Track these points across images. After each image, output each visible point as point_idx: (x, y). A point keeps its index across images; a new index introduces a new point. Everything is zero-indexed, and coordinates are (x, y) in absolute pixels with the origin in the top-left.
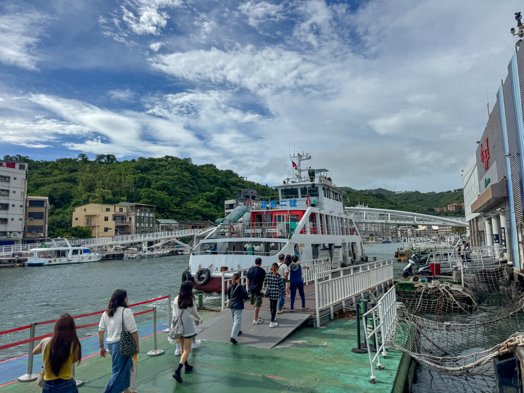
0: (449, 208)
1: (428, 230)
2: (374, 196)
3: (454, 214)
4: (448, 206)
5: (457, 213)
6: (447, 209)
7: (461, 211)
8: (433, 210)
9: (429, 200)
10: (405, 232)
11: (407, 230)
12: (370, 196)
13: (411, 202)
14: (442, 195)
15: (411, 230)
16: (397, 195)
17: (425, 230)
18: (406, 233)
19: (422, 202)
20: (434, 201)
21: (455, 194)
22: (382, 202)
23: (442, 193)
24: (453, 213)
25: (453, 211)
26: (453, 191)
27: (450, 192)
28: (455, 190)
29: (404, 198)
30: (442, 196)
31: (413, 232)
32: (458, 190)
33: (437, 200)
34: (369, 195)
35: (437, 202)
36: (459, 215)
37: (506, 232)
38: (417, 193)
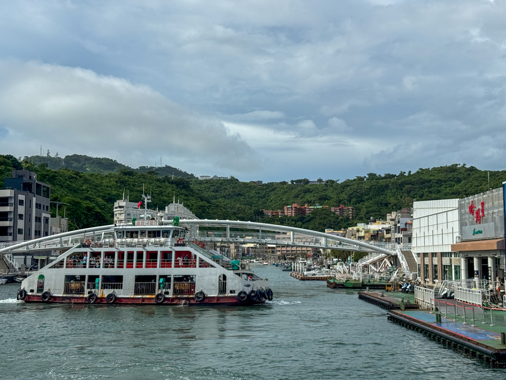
0: (286, 212)
1: (260, 248)
2: (172, 183)
3: (294, 223)
4: (285, 208)
5: (298, 221)
6: (283, 213)
7: (304, 218)
8: (262, 214)
9: (251, 195)
10: (226, 249)
11: (229, 247)
12: (167, 184)
13: (225, 197)
14: (271, 187)
15: (236, 247)
16: (201, 182)
17: (255, 248)
18: (228, 252)
19: (242, 198)
20: (259, 197)
21: (292, 189)
22: (187, 196)
23: (272, 184)
24: (292, 221)
25: (291, 217)
26: (290, 183)
27: (284, 183)
28: (292, 182)
29: (212, 188)
30: (273, 190)
31: (238, 251)
32: (296, 181)
33: (264, 197)
34: (164, 181)
35: (264, 199)
36: (300, 223)
37: (492, 270)
38: (233, 181)
